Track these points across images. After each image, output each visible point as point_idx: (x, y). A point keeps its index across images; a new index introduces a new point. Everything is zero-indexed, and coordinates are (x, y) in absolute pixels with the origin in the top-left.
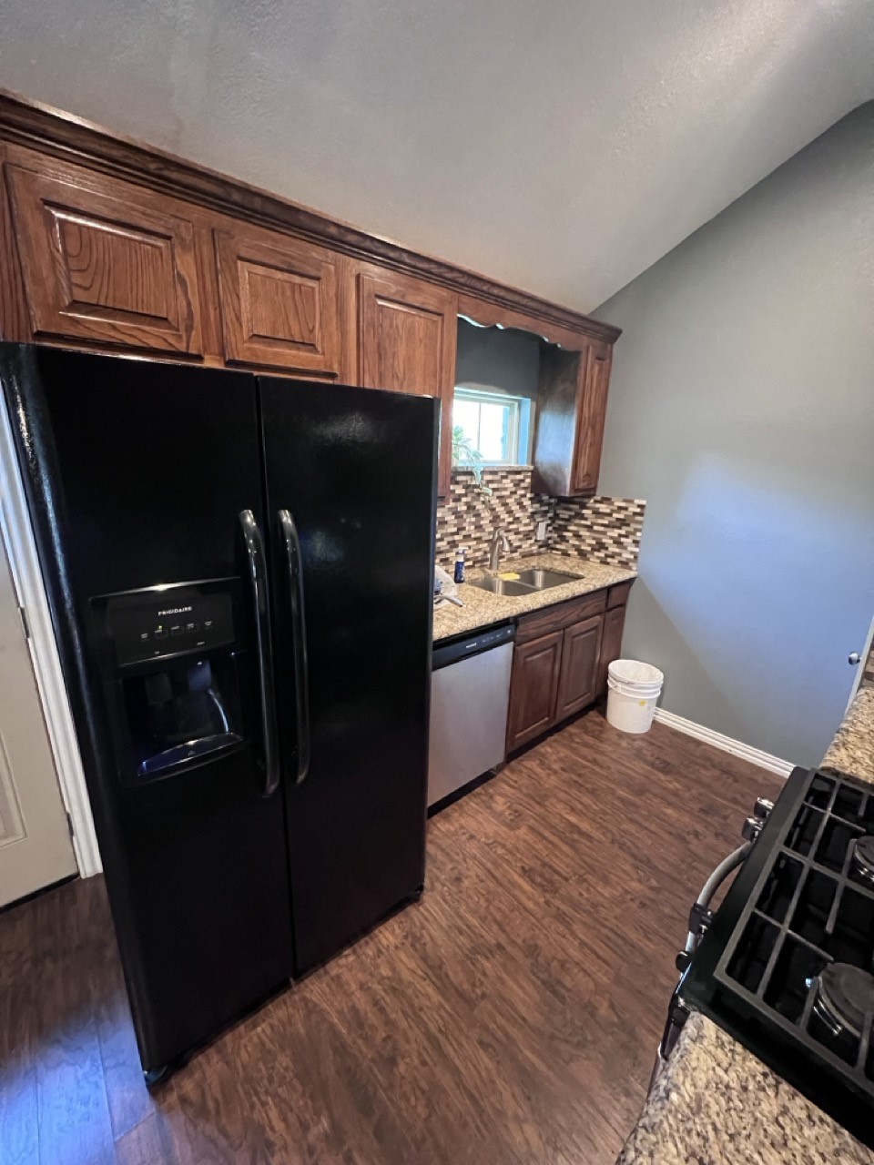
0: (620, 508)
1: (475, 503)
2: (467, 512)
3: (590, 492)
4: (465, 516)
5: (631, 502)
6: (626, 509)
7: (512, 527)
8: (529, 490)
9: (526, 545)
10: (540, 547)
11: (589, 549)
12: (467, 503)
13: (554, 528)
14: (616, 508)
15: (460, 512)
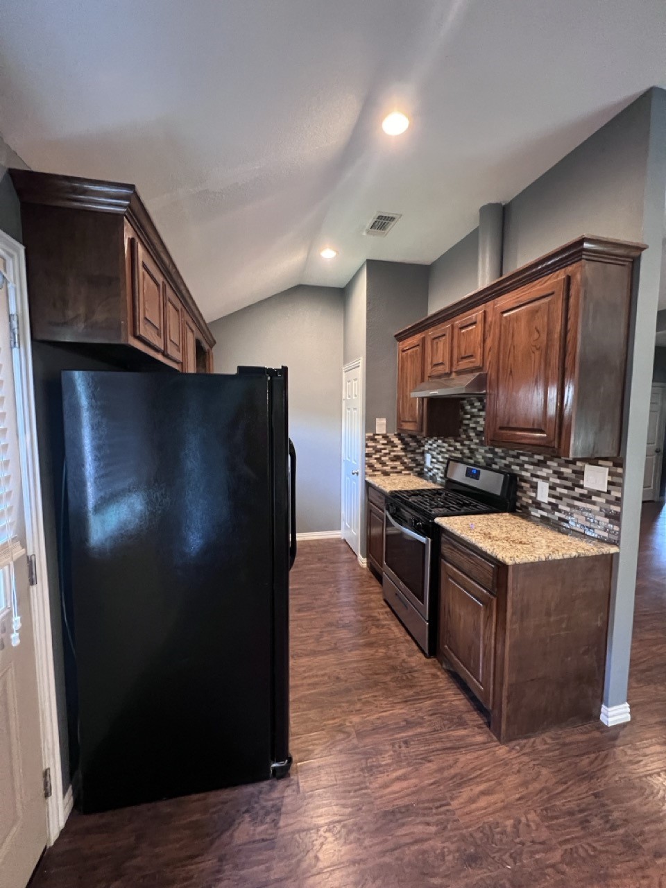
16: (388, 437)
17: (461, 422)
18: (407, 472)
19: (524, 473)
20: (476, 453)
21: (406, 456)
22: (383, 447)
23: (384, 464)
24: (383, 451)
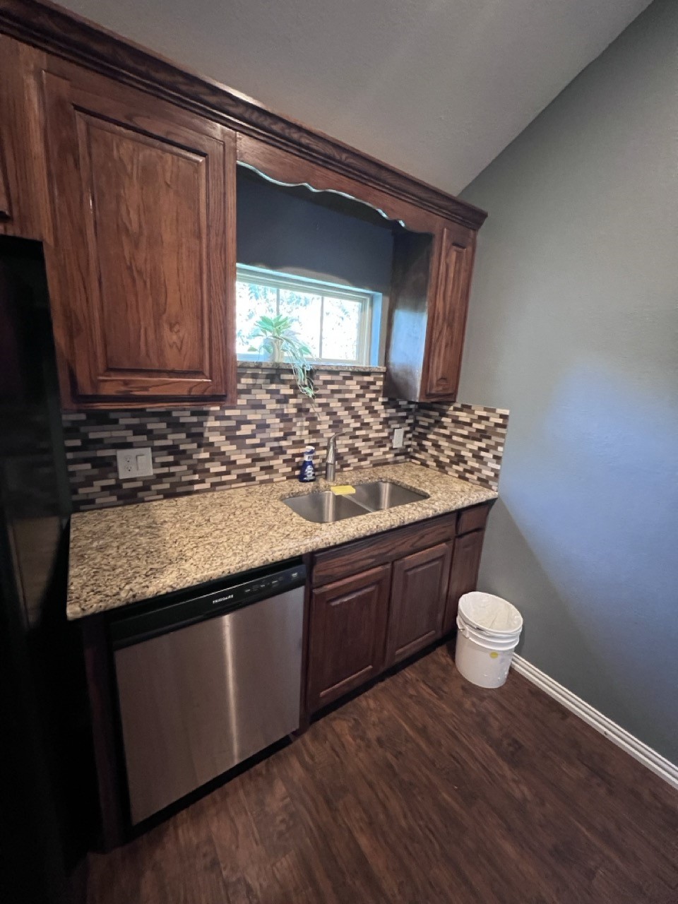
0: (481, 418)
1: (308, 406)
2: (298, 415)
3: (449, 398)
4: (294, 420)
5: (493, 411)
6: (487, 419)
7: (358, 433)
8: (381, 395)
9: (378, 453)
10: (396, 455)
11: (448, 461)
12: (296, 406)
13: (414, 436)
14: (476, 417)
15: (287, 415)
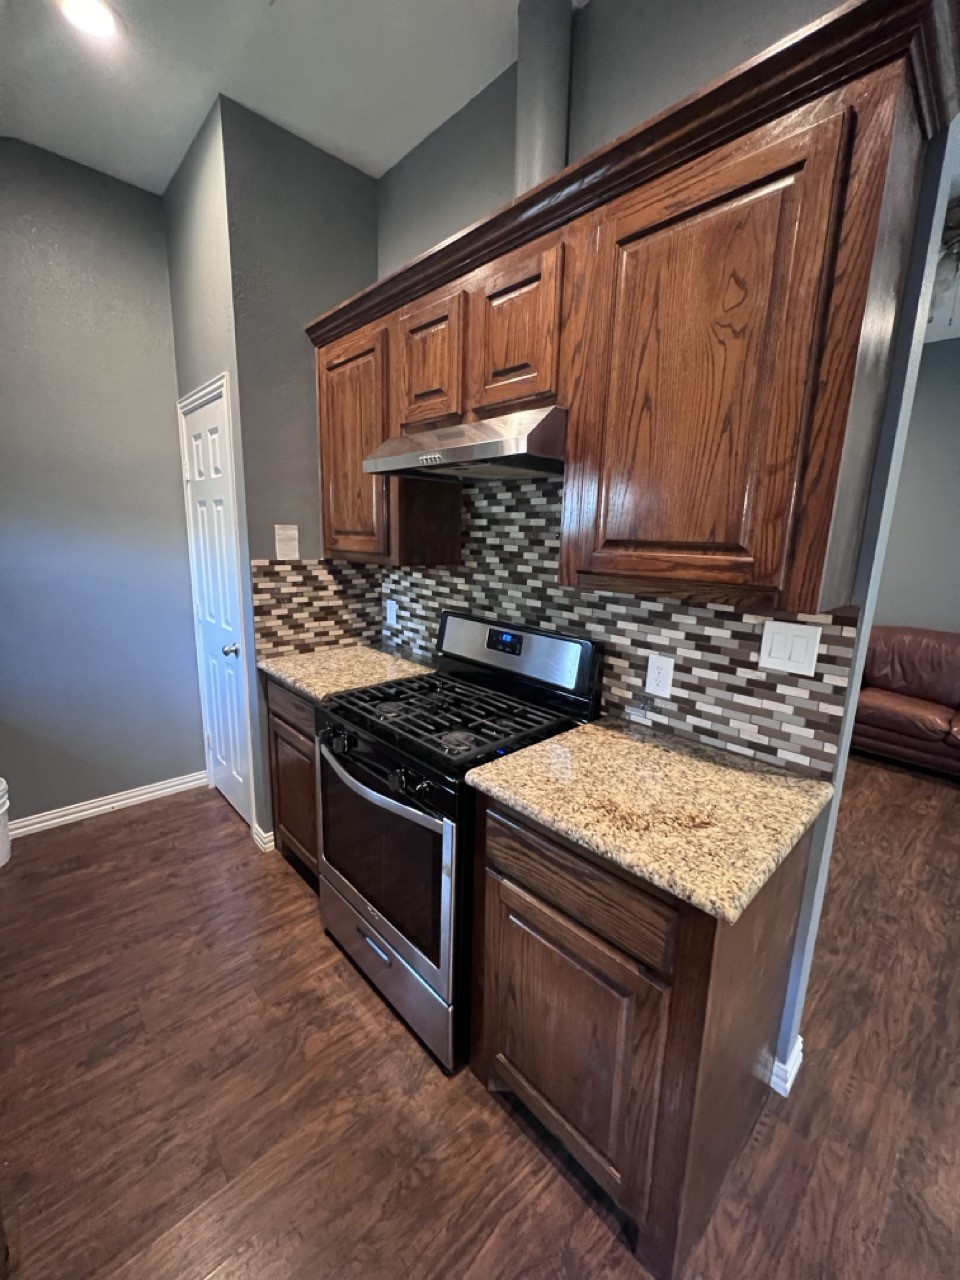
16: (305, 567)
17: (466, 534)
18: (350, 640)
19: (614, 639)
20: (501, 597)
21: (345, 607)
22: (294, 590)
23: (298, 627)
24: (295, 600)
